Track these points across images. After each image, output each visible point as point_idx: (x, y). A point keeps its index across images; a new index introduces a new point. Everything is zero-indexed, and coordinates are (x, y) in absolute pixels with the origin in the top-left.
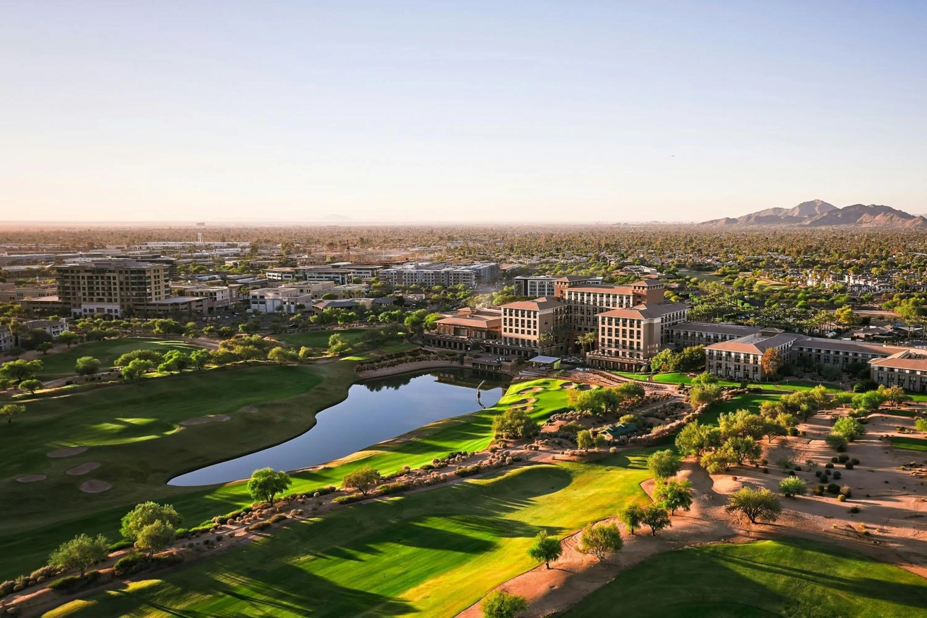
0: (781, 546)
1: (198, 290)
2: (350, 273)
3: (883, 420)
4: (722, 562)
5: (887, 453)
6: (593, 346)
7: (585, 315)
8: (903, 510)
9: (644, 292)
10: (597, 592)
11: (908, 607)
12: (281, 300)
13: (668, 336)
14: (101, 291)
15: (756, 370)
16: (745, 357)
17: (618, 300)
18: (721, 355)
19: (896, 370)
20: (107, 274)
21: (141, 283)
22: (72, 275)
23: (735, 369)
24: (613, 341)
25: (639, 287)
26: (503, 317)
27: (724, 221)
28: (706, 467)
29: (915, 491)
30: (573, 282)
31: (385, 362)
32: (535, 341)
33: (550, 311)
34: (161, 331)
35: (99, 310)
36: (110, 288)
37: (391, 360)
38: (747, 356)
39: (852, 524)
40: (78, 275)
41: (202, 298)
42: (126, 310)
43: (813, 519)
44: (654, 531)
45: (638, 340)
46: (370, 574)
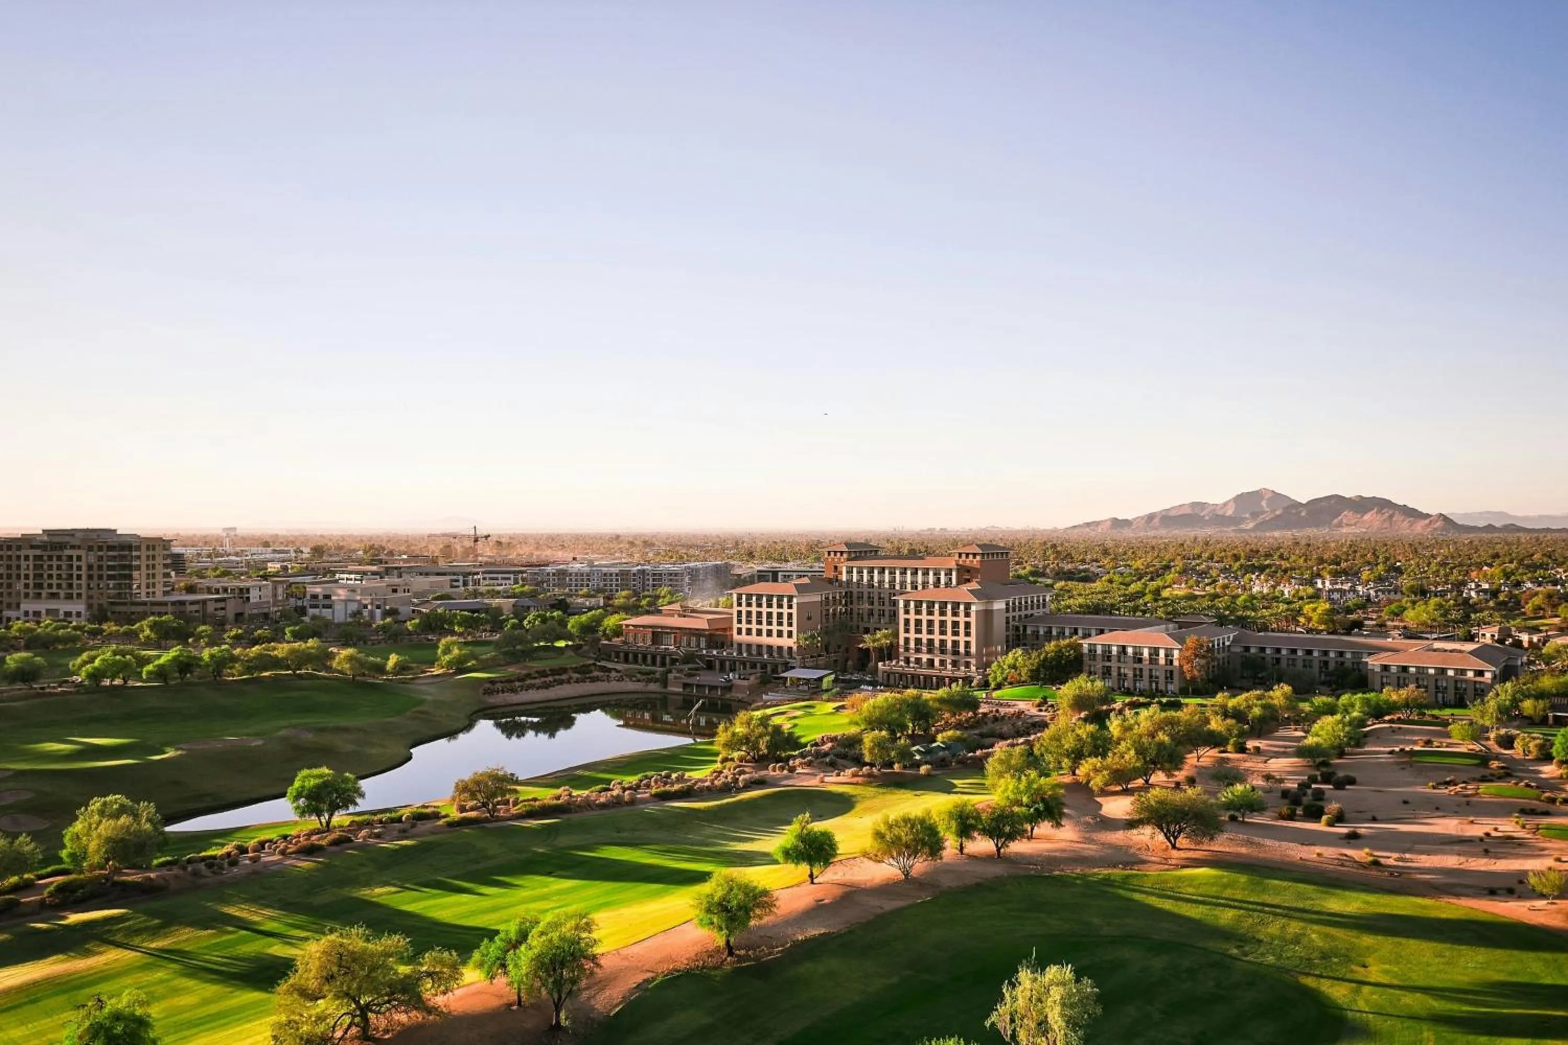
0: (1226, 873)
1: (218, 586)
2: (478, 573)
3: (1393, 731)
4: (1121, 892)
5: (1403, 769)
6: (890, 652)
7: (876, 606)
8: (1439, 834)
9: (975, 563)
10: (898, 912)
11: (1456, 947)
12: (359, 601)
13: (1018, 636)
14: (55, 581)
15: (1170, 676)
16: (1150, 655)
17: (931, 578)
18: (1110, 652)
19: (1412, 670)
20: (68, 552)
21: (124, 567)
22: (9, 553)
23: (1135, 675)
24: (924, 641)
25: (967, 555)
26: (736, 609)
27: (1109, 523)
28: (1088, 782)
29: (1456, 812)
30: (855, 552)
31: (533, 681)
32: (790, 649)
33: (816, 598)
34: (153, 636)
35: (48, 612)
36: (71, 576)
37: (543, 679)
38: (1155, 652)
39: (1349, 852)
40: (18, 553)
41: (225, 596)
42: (97, 613)
43: (1279, 846)
44: (999, 850)
45: (967, 639)
46: (494, 909)
